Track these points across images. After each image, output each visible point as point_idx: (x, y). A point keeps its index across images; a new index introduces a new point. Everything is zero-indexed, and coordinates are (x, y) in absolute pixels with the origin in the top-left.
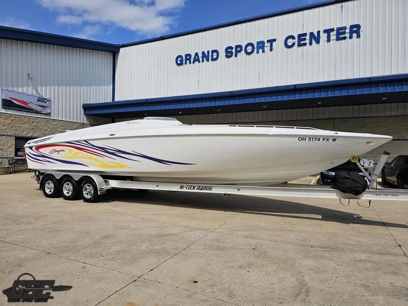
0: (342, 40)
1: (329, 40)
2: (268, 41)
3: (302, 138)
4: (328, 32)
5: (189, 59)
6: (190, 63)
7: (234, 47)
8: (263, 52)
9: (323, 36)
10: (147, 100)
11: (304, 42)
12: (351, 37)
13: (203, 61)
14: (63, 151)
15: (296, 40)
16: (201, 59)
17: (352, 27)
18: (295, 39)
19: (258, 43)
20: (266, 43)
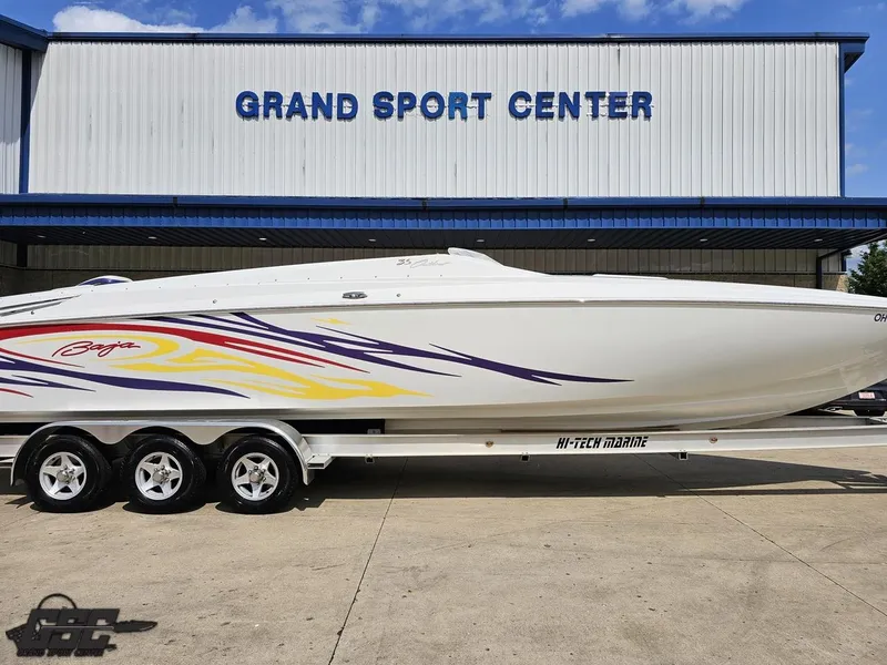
0: (618, 117)
1: (595, 116)
2: (475, 96)
3: (881, 315)
4: (594, 97)
5: (277, 107)
6: (279, 116)
7: (395, 95)
8: (464, 117)
9: (585, 106)
11: (549, 110)
12: (635, 116)
13: (315, 117)
14: (130, 345)
15: (533, 103)
16: (309, 111)
17: (637, 95)
18: (530, 100)
19: (453, 96)
20: (469, 99)
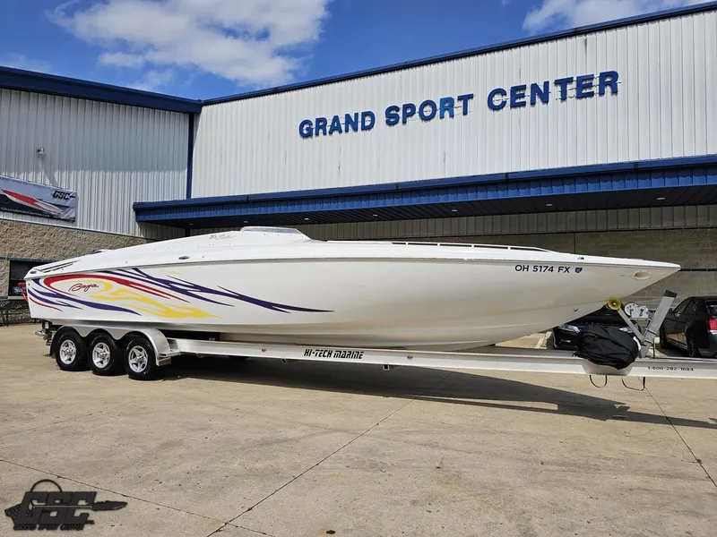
0: (586, 97)
1: (564, 98)
2: (460, 98)
3: (522, 266)
4: (562, 83)
5: (324, 127)
6: (325, 134)
7: (401, 107)
8: (452, 116)
9: (555, 92)
10: (248, 196)
11: (522, 100)
12: (602, 93)
13: (347, 131)
14: (95, 286)
15: (509, 96)
16: (343, 127)
17: (603, 76)
18: (505, 95)
19: (443, 101)
20: (456, 101)
